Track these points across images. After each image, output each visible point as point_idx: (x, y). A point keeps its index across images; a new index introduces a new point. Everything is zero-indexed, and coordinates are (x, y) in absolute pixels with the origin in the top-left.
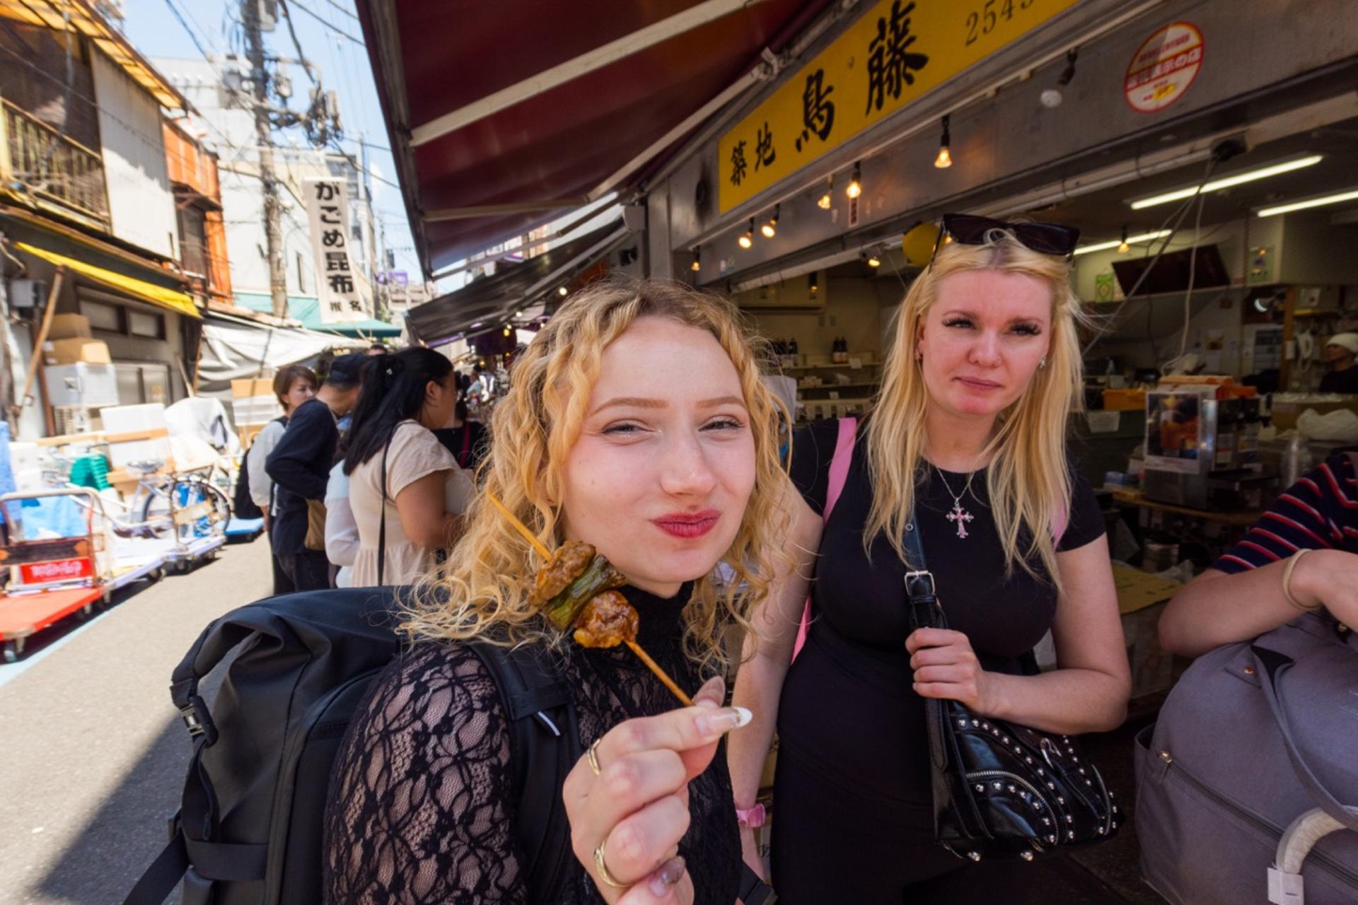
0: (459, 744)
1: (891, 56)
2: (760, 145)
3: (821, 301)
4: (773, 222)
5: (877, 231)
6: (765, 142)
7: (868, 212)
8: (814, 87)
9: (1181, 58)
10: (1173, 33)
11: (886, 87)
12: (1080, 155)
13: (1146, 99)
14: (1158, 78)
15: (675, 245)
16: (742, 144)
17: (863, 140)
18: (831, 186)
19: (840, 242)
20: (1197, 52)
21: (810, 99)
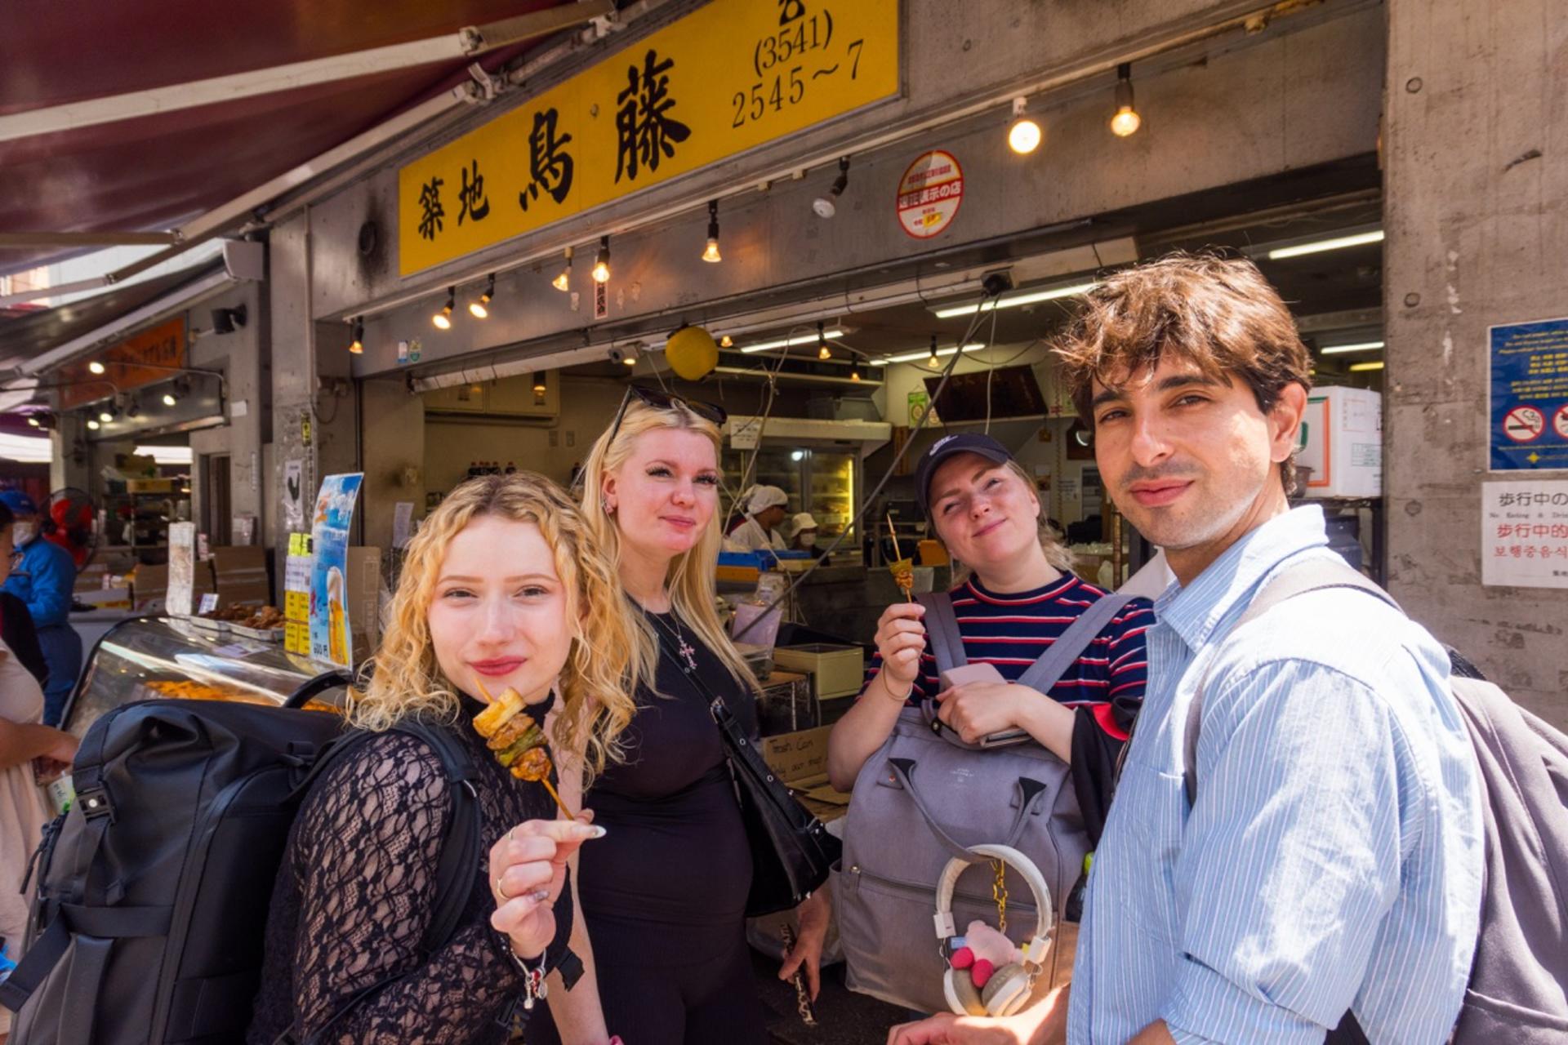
0: (428, 796)
1: (645, 116)
2: (466, 190)
3: (552, 408)
4: (485, 299)
5: (633, 327)
6: (473, 187)
7: (620, 302)
8: (544, 129)
9: (944, 188)
10: (938, 160)
11: (640, 153)
12: (859, 271)
13: (916, 223)
14: (926, 203)
15: (321, 312)
16: (437, 183)
17: (611, 212)
18: (570, 262)
19: (583, 335)
20: (956, 188)
21: (539, 144)
